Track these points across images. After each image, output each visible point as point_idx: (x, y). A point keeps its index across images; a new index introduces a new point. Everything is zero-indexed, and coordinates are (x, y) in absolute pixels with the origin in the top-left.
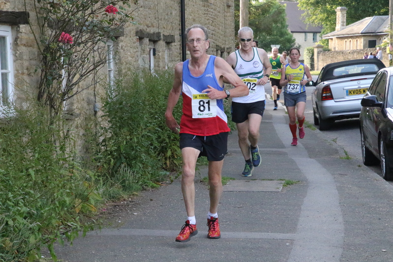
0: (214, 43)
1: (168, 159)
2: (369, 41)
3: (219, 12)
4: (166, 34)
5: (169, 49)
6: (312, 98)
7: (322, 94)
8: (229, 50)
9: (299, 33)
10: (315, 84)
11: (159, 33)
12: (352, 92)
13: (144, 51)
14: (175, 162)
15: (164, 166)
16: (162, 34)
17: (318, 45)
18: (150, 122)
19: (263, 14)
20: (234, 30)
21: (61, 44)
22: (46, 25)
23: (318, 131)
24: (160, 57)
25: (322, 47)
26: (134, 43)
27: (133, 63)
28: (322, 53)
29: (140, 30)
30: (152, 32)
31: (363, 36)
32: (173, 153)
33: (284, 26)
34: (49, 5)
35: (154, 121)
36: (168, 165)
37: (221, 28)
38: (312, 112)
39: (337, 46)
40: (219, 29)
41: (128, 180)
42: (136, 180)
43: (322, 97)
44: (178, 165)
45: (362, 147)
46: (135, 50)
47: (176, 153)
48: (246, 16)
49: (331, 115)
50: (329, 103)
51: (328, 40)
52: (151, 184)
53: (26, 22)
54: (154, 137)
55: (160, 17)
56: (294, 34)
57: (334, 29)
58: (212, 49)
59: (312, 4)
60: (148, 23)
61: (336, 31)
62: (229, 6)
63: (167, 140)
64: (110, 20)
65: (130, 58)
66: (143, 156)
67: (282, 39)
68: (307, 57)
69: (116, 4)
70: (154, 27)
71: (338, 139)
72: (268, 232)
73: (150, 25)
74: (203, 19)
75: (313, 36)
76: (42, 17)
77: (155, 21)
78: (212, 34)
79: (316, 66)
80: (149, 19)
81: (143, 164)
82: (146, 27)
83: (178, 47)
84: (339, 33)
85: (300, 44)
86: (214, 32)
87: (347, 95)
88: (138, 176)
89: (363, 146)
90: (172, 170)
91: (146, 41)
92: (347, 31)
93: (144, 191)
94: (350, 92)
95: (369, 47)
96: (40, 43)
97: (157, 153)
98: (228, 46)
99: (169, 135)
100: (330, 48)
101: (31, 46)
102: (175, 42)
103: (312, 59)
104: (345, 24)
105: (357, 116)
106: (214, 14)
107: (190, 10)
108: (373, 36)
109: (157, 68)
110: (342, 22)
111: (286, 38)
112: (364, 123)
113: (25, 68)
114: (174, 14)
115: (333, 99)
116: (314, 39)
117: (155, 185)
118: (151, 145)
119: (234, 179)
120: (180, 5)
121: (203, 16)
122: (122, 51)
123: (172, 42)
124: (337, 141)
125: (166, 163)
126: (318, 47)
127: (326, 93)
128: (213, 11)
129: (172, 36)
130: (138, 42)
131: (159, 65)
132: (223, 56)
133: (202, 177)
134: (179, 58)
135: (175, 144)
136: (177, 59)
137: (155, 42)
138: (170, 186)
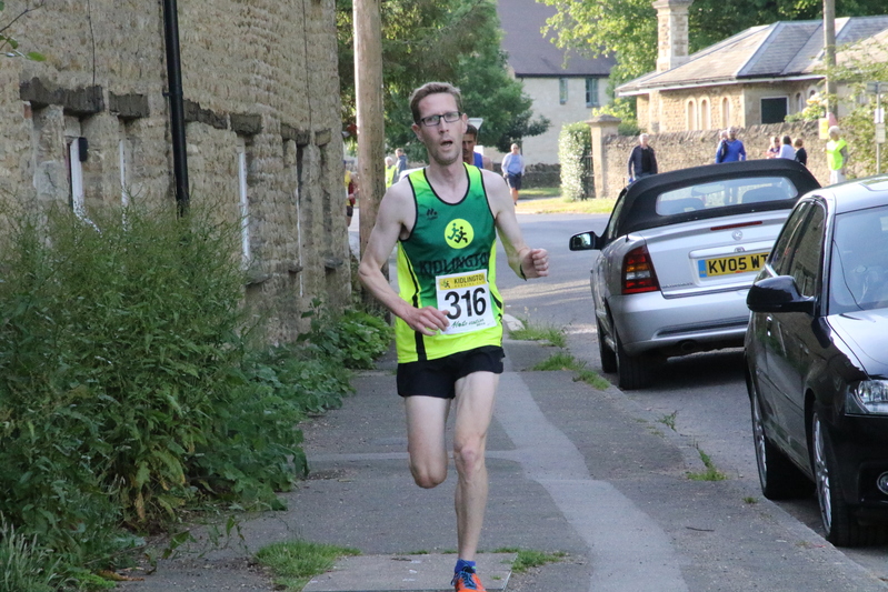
0: (274, 115)
1: (140, 495)
2: (764, 102)
3: (287, 18)
4: (120, 90)
5: (132, 138)
6: (592, 285)
7: (624, 272)
8: (322, 139)
9: (542, 80)
10: (599, 242)
11: (96, 89)
12: (717, 266)
13: (49, 146)
14: (163, 502)
15: (127, 519)
16: (105, 93)
17: (604, 117)
18: (78, 377)
19: (426, 23)
20: (336, 74)
23: (613, 391)
24: (104, 166)
25: (616, 122)
26: (15, 122)
27: (14, 185)
28: (615, 141)
29: (36, 79)
30: (73, 84)
31: (745, 85)
32: (154, 475)
33: (493, 58)
35: (94, 371)
36: (141, 513)
37: (294, 68)
38: (594, 330)
39: (662, 119)
40: (289, 72)
41: (13, 567)
42: (36, 565)
43: (624, 281)
44: (171, 511)
45: (757, 440)
46: (20, 146)
48: (373, 29)
49: (655, 339)
50: (644, 303)
51: (633, 101)
52: (88, 576)
54: (94, 425)
55: (98, 38)
56: (527, 82)
57: (650, 65)
58: (270, 136)
60: (59, 55)
61: (658, 71)
63: (136, 434)
66: (60, 487)
67: (490, 99)
68: (571, 155)
70: (79, 68)
71: (680, 415)
73: (66, 63)
74: (237, 39)
75: (587, 87)
77: (83, 49)
78: (268, 89)
79: (598, 182)
80: (63, 45)
81: (60, 514)
82: (52, 69)
83: (161, 131)
84: (668, 77)
85: (547, 117)
86: (272, 82)
87: (702, 276)
88: (42, 554)
89: (759, 439)
90: (153, 530)
91: (56, 113)
92: (693, 70)
94: (712, 267)
95: (764, 122)
97: (103, 475)
98: (318, 127)
99: (141, 417)
100: (640, 124)
102: (147, 115)
103: (586, 161)
104: (686, 48)
105: (737, 340)
106: (270, 24)
107: (196, 12)
108: (775, 85)
109: (94, 202)
110: (678, 42)
111: (500, 97)
112: (760, 363)
114: (142, 23)
115: (658, 289)
116: (590, 99)
117: (99, 580)
118: (85, 449)
119: (356, 553)
121: (236, 29)
123: (140, 117)
124: (677, 421)
125: (132, 509)
126: (605, 122)
127: (636, 272)
128: (270, 16)
129: (140, 99)
130: (30, 120)
131: (100, 190)
132: (305, 157)
133: (254, 550)
134: (164, 168)
135: (163, 444)
136: (158, 170)
137: (83, 117)
138: (149, 580)
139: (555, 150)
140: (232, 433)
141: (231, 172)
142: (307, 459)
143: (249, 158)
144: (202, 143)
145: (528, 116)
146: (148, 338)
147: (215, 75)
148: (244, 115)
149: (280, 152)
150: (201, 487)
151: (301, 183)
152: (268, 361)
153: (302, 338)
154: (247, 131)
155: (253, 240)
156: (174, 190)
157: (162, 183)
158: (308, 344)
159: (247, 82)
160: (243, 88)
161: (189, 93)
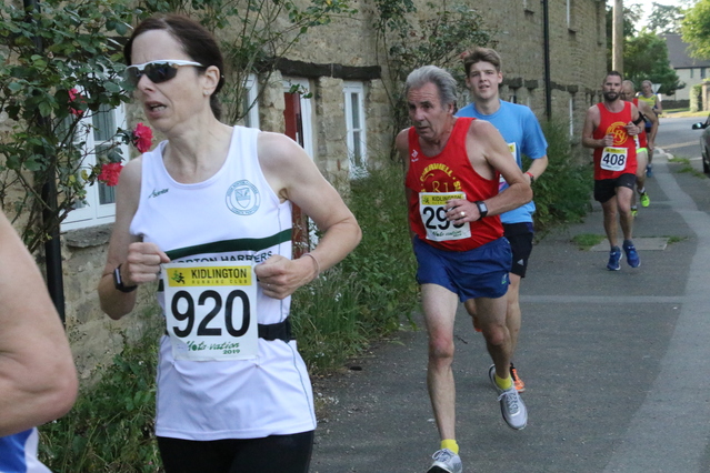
0: (583, 86)
3: (589, 51)
4: (529, 79)
5: (532, 96)
9: (684, 70)
10: (704, 127)
11: (520, 79)
16: (523, 80)
17: (707, 82)
19: (640, 51)
30: (512, 77)
33: (667, 64)
34: (402, 57)
37: (591, 69)
40: (589, 70)
48: (620, 54)
53: (378, 76)
55: (521, 62)
56: (678, 70)
58: (581, 93)
59: (700, 36)
62: (600, 44)
67: (664, 76)
68: (694, 96)
70: (514, 72)
72: (651, 296)
74: (570, 60)
75: (702, 71)
76: (394, 70)
77: (516, 65)
78: (581, 76)
79: (704, 105)
83: (542, 92)
85: (685, 83)
86: (582, 74)
91: (506, 89)
96: (392, 97)
101: (383, 102)
102: (538, 87)
103: (700, 98)
106: (582, 54)
107: (556, 51)
111: (668, 76)
113: (377, 125)
114: (537, 55)
116: (703, 76)
120: (544, 46)
121: (570, 56)
123: (534, 88)
126: (708, 84)
128: (582, 51)
129: (535, 82)
133: (572, 237)
134: (543, 105)
136: (541, 106)
137: (515, 89)
139: (688, 95)
140: (565, 196)
141: (567, 106)
143: (573, 101)
144: (556, 96)
145: (677, 83)
147: (562, 72)
148: (572, 86)
149: (584, 98)
150: (554, 215)
152: (579, 171)
154: (573, 91)
155: (574, 129)
156: (547, 112)
157: (543, 110)
159: (573, 74)
160: (572, 76)
161: (552, 79)
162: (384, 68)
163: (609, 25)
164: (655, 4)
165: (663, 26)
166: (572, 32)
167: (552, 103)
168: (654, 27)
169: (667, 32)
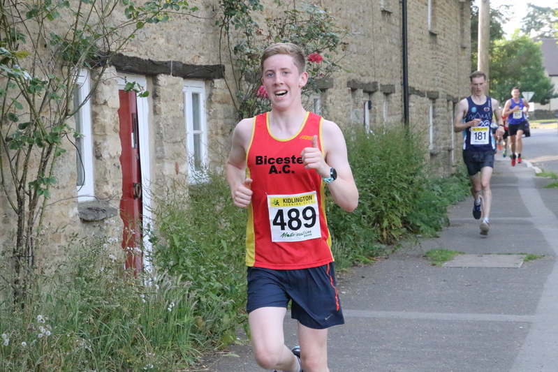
0: (444, 92)
1: (385, 230)
3: (451, 55)
4: (385, 83)
5: (389, 101)
11: (375, 84)
13: (357, 104)
14: (393, 233)
15: (380, 239)
16: (379, 84)
18: (361, 187)
19: (509, 55)
21: (259, 99)
22: (243, 78)
24: (377, 111)
26: (345, 95)
27: (343, 118)
29: (353, 80)
30: (367, 81)
32: (389, 223)
33: (539, 68)
34: (246, 56)
35: (367, 185)
36: (385, 237)
37: (453, 74)
40: (451, 75)
42: (345, 254)
44: (395, 236)
46: (346, 104)
47: (393, 222)
48: (487, 59)
52: (364, 258)
53: (221, 76)
55: (377, 64)
56: (553, 78)
58: (442, 100)
60: (362, 71)
62: (464, 48)
63: (383, 208)
64: (314, 70)
65: (340, 113)
66: (354, 226)
67: (536, 85)
69: (321, 52)
70: (369, 75)
72: (501, 314)
73: (365, 73)
74: (430, 64)
76: (239, 70)
77: (371, 69)
78: (442, 82)
80: (364, 67)
81: (354, 235)
82: (359, 76)
83: (399, 98)
86: (444, 79)
88: (347, 250)
90: (389, 244)
91: (360, 92)
93: (355, 267)
96: (236, 99)
97: (371, 224)
98: (462, 96)
99: (385, 202)
101: (226, 103)
102: (394, 92)
106: (444, 58)
107: (415, 54)
109: (373, 124)
111: (541, 84)
113: (220, 128)
114: (394, 58)
117: (368, 260)
118: (364, 213)
119: (464, 253)
120: (402, 48)
121: (430, 60)
122: (330, 105)
123: (391, 93)
125: (382, 236)
129: (392, 86)
130: (350, 94)
131: (375, 120)
132: (456, 107)
133: (425, 251)
134: (400, 112)
135: (393, 212)
136: (397, 112)
137: (370, 93)
138: (386, 261)
140: (420, 209)
141: (427, 113)
142: (450, 219)
143: (434, 108)
144: (414, 102)
145: (553, 91)
146: (388, 174)
147: (421, 77)
148: (432, 92)
149: (446, 105)
150: (408, 229)
151: (454, 117)
152: (438, 183)
153: (452, 175)
154: (433, 98)
155: (434, 138)
156: (404, 119)
157: (399, 117)
158: (454, 177)
159: (434, 79)
160: (432, 82)
161: (410, 84)
162: (228, 68)
163: (474, 27)
164: (530, 5)
165: (538, 29)
166: (433, 35)
167: (410, 109)
168: (529, 30)
169: (542, 36)
